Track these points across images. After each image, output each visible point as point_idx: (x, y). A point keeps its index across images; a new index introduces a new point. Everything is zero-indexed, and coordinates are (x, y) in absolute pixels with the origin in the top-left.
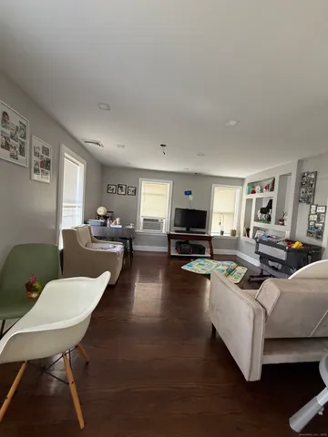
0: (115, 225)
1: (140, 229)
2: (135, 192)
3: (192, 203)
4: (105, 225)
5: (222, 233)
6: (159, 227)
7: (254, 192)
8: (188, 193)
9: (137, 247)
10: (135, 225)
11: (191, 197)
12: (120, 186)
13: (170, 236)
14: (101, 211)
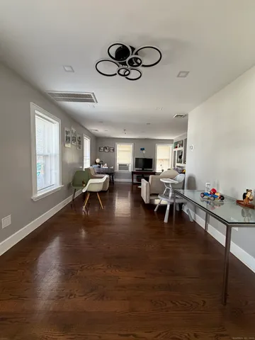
0: (105, 167)
1: (117, 170)
2: (113, 150)
3: (144, 155)
4: (99, 167)
5: (163, 171)
6: (127, 169)
7: (176, 147)
8: (142, 149)
9: (116, 180)
10: (114, 167)
11: (144, 152)
12: (106, 148)
13: (133, 173)
14: (98, 161)
